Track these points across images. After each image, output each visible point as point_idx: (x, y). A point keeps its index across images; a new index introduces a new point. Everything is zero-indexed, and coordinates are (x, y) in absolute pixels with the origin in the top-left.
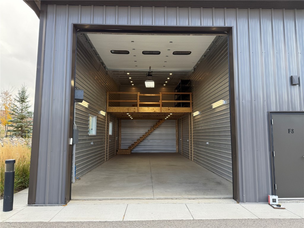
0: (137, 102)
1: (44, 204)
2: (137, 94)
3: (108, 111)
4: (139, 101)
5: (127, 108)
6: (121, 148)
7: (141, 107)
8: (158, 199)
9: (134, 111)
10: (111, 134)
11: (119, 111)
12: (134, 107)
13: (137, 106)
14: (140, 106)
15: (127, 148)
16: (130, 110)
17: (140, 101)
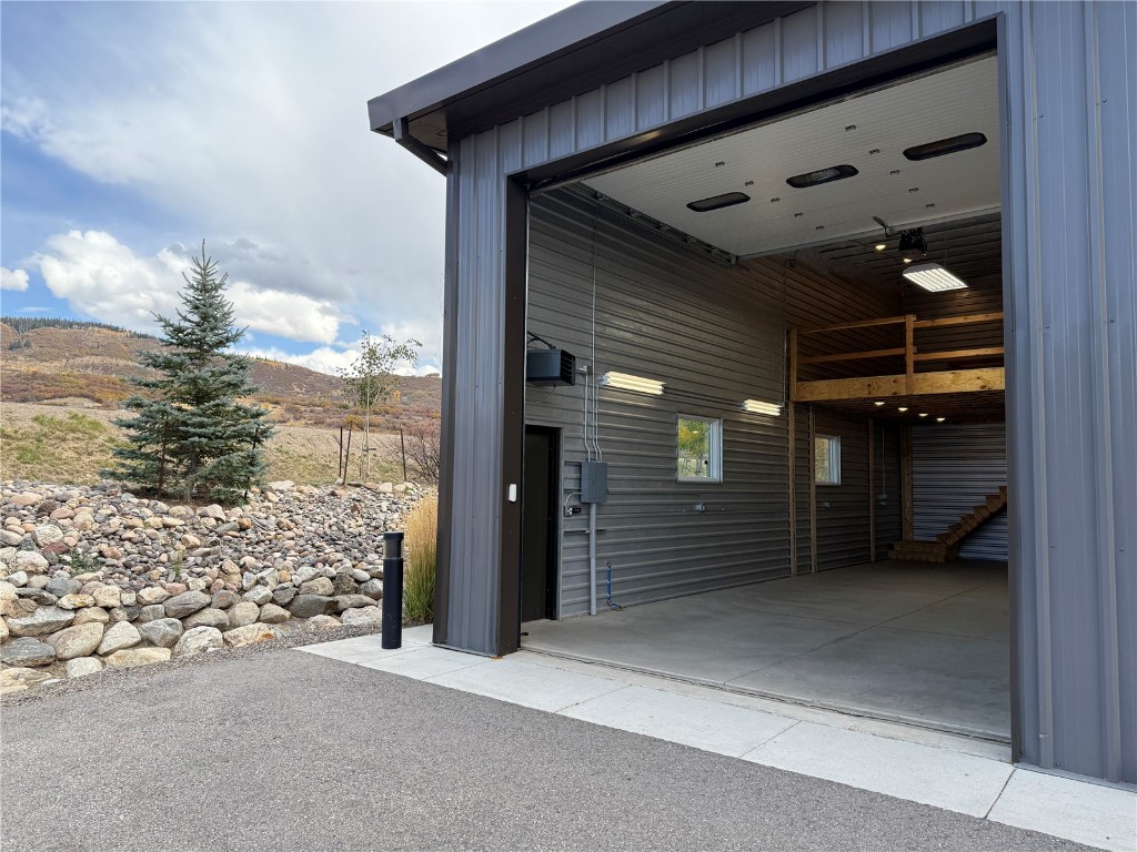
0: (902, 358)
1: (460, 647)
2: (903, 324)
3: (795, 399)
4: (911, 348)
5: (866, 380)
6: (916, 538)
7: (920, 376)
8: (733, 691)
9: (895, 393)
10: (836, 481)
11: (835, 397)
12: (892, 378)
13: (903, 371)
14: (916, 372)
15: (934, 539)
16: (879, 387)
17: (920, 351)
